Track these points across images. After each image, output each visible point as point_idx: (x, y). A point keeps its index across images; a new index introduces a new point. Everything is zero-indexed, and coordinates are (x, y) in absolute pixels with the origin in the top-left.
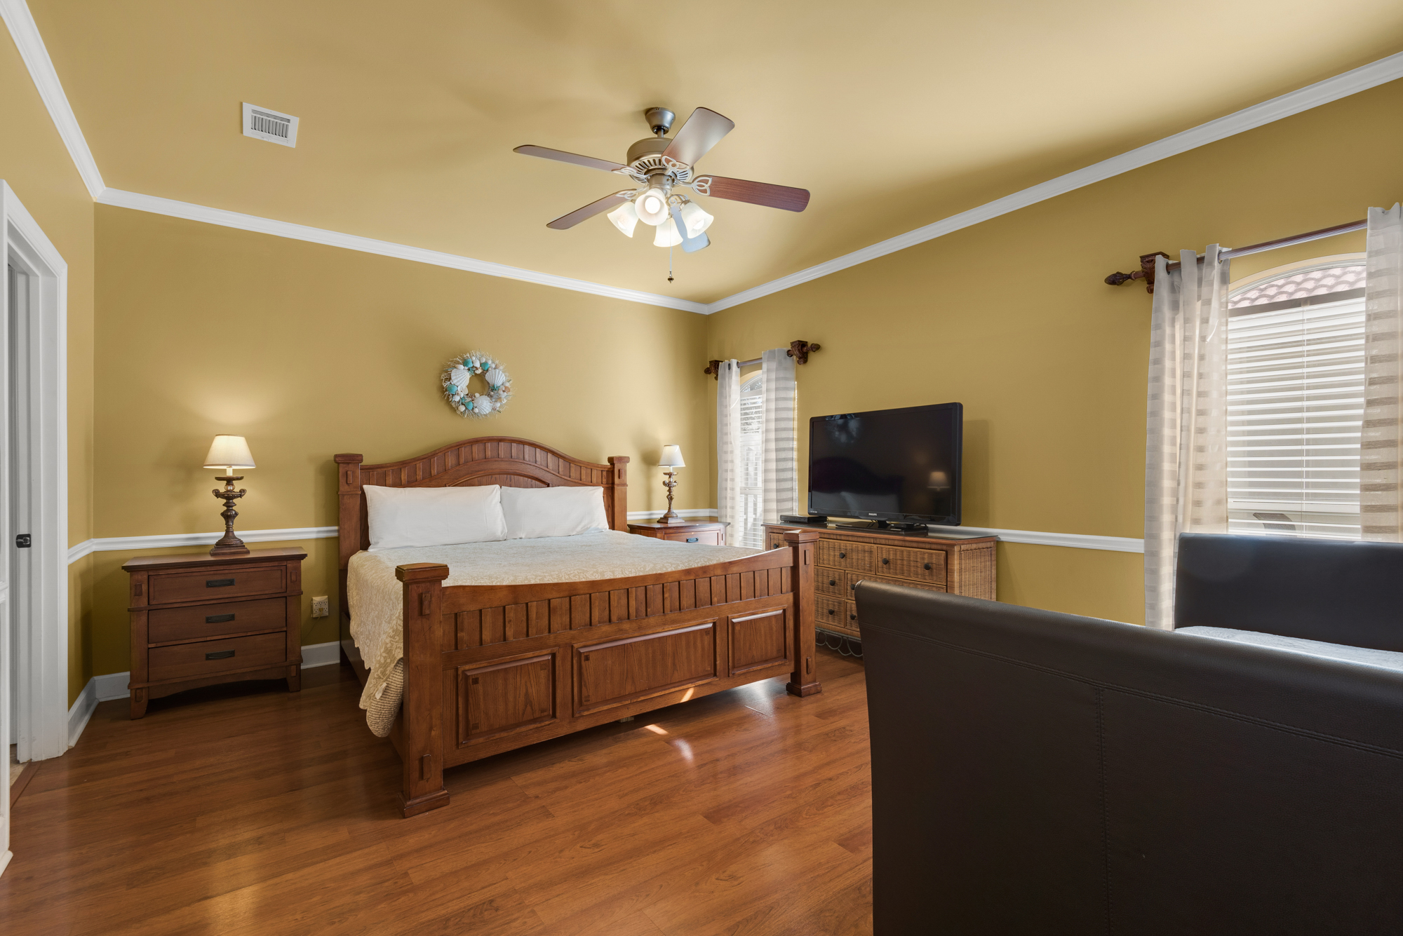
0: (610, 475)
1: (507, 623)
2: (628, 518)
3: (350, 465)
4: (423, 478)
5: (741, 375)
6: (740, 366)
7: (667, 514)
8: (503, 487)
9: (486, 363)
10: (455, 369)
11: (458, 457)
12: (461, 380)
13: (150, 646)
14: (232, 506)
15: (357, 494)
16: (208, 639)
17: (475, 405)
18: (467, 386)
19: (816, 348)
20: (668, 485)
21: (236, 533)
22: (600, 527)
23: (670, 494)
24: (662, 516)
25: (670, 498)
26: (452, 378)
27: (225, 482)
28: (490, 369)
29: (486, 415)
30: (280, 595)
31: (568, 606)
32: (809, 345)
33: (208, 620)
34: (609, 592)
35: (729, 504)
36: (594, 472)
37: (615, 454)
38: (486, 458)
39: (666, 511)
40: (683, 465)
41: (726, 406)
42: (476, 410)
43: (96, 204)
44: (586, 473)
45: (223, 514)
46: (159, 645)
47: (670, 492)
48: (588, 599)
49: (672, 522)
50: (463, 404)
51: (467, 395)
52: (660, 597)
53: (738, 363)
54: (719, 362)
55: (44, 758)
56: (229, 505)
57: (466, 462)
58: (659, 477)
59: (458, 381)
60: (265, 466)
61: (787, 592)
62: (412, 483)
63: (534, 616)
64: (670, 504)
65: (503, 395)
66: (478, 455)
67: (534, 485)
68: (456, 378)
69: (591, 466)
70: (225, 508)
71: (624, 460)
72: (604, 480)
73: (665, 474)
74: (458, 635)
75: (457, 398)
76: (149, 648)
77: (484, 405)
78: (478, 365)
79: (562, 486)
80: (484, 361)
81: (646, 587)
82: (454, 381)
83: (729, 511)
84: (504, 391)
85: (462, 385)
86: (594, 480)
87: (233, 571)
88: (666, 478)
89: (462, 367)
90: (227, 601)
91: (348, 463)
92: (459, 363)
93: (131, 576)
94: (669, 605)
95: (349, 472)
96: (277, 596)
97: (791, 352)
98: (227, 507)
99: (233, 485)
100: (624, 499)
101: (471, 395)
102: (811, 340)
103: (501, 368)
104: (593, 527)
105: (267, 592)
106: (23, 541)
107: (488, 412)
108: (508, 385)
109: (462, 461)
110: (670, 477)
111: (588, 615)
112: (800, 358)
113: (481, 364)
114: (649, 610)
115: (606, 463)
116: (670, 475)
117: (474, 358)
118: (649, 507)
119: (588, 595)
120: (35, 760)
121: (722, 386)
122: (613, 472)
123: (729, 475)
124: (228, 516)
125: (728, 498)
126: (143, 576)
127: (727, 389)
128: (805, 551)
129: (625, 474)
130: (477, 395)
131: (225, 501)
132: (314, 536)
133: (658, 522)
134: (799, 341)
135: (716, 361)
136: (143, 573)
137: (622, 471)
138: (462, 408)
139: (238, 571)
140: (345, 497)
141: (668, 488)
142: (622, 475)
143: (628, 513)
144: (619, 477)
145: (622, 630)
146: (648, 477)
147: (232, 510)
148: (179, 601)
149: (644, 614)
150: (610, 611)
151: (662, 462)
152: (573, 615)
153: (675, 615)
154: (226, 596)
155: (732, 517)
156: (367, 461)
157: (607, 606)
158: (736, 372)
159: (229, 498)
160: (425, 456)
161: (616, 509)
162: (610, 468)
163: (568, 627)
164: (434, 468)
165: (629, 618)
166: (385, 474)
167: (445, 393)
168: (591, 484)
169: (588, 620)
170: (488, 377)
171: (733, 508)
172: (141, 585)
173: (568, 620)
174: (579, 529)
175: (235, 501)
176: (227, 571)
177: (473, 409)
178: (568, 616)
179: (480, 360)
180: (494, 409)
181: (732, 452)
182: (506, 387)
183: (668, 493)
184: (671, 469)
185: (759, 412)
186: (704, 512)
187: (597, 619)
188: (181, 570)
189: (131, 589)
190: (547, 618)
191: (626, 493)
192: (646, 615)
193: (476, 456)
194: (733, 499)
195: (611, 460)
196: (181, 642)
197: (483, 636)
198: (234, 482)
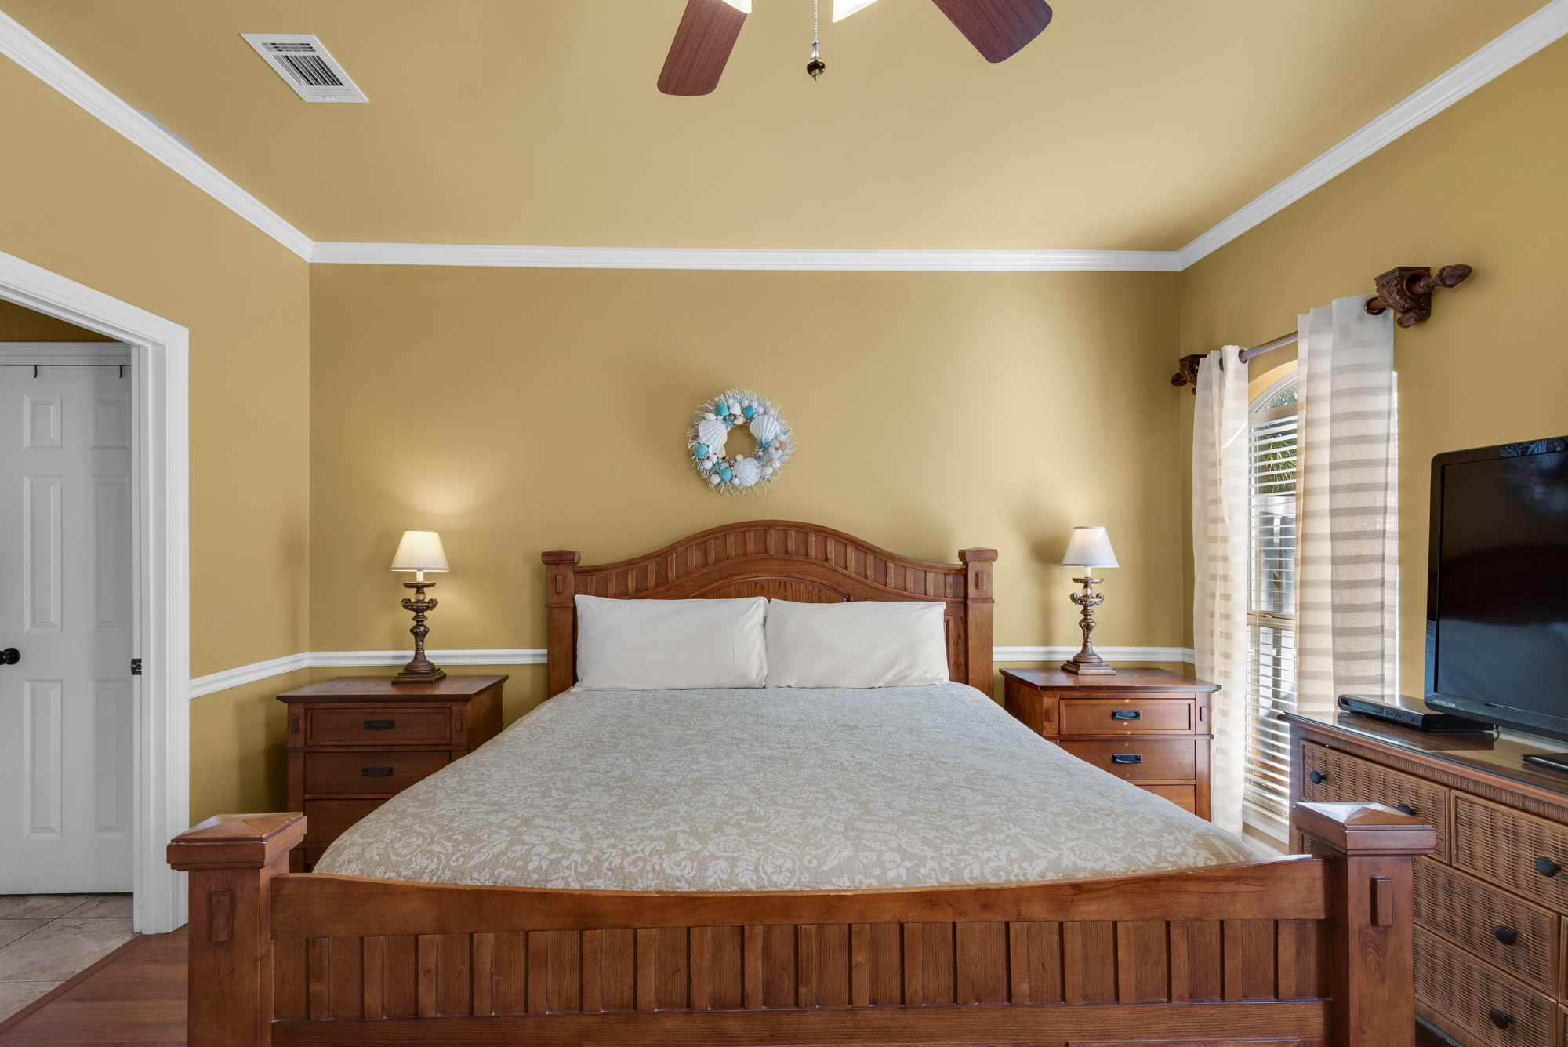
0: (962, 580)
1: (421, 976)
2: (996, 657)
3: (560, 567)
4: (658, 585)
5: (1251, 377)
6: (1248, 356)
7: (1079, 656)
8: (773, 600)
9: (750, 407)
10: (704, 421)
11: (706, 553)
12: (715, 436)
13: (308, 797)
14: (423, 621)
15: (568, 607)
16: (365, 796)
17: (734, 473)
18: (725, 446)
19: (1459, 275)
20: (1083, 601)
21: (427, 653)
22: (929, 676)
23: (1085, 619)
24: (1070, 658)
25: (1086, 627)
26: (701, 434)
27: (415, 590)
28: (755, 416)
29: (751, 488)
30: (442, 748)
31: (575, 951)
32: (1434, 274)
33: (366, 772)
34: (688, 929)
35: (1219, 645)
36: (930, 577)
37: (969, 545)
38: (746, 555)
39: (1079, 649)
40: (1113, 563)
41: (1214, 444)
42: (736, 481)
43: (310, 264)
44: (915, 578)
45: (411, 631)
46: (315, 797)
47: (1086, 615)
48: (631, 941)
49: (1089, 675)
50: (716, 473)
51: (724, 458)
52: (842, 958)
53: (1241, 352)
54: (1199, 357)
55: (153, 932)
56: (419, 620)
57: (718, 560)
58: (1066, 587)
59: (709, 439)
60: (458, 570)
61: (1300, 995)
62: (641, 593)
63: (488, 966)
64: (1086, 638)
65: (776, 455)
66: (735, 551)
67: (824, 597)
68: (706, 435)
69: (923, 567)
70: (415, 623)
71: (987, 556)
72: (949, 591)
73: (1075, 580)
74: (311, 987)
75: (708, 465)
76: (305, 800)
77: (748, 472)
78: (737, 410)
79: (872, 600)
80: (746, 404)
81: (796, 926)
82: (703, 440)
83: (1219, 663)
84: (777, 449)
85: (715, 445)
86: (930, 590)
87: (392, 711)
88: (1078, 589)
89: (712, 417)
90: (383, 749)
91: (558, 564)
92: (708, 411)
93: (289, 707)
94: (867, 984)
95: (558, 577)
96: (438, 748)
97: (1380, 303)
98: (418, 621)
99: (423, 593)
100: (988, 626)
101: (730, 460)
102: (1435, 260)
103: (772, 412)
104: (914, 676)
105: (428, 742)
106: (136, 667)
107: (753, 483)
108: (783, 438)
109: (712, 558)
110: (1086, 586)
111: (630, 980)
112: (1406, 311)
113: (743, 411)
114: (803, 990)
115: (957, 562)
116: (1086, 583)
117: (731, 401)
118: (1046, 637)
119: (630, 932)
120: (145, 932)
121: (1207, 406)
122: (966, 577)
123: (1219, 588)
124: (419, 634)
125: (1217, 635)
126: (299, 709)
127: (1216, 409)
128: (1374, 883)
129: (990, 581)
130: (739, 457)
131: (414, 614)
132: (529, 661)
133: (1063, 669)
134: (1401, 269)
135: (1193, 357)
136: (300, 705)
137: (984, 577)
138: (716, 480)
139: (397, 711)
140: (555, 610)
141: (1082, 608)
142: (984, 582)
143: (995, 649)
144: (977, 586)
145: (721, 1034)
146: (1045, 584)
147: (423, 625)
148: (335, 743)
149: (791, 1000)
150: (689, 979)
151: (1068, 559)
152: (586, 978)
153: (887, 1017)
154: (384, 743)
155: (1226, 675)
156: (585, 561)
157: (683, 963)
158: (1237, 372)
159: (420, 610)
160: (659, 553)
161: (970, 643)
162: (960, 570)
163: (575, 1004)
164: (672, 571)
165: (743, 1004)
166: (606, 580)
167: (693, 456)
168: (924, 596)
169: (629, 992)
170: (753, 428)
171: (1227, 656)
172: (297, 721)
173: (576, 986)
174: (889, 677)
175: (426, 613)
176: (385, 710)
177: (732, 478)
178: (576, 976)
179: (741, 403)
180: (762, 478)
181: (1225, 539)
182: (781, 443)
183: (1083, 617)
184: (1088, 572)
185: (1294, 453)
186: (1168, 655)
187: (652, 996)
188: (337, 705)
189: (288, 724)
190: (521, 974)
191: (990, 615)
192: (797, 1004)
193: (731, 551)
194: (1227, 636)
195: (962, 555)
196: (333, 797)
197: (366, 997)
198: (425, 589)
